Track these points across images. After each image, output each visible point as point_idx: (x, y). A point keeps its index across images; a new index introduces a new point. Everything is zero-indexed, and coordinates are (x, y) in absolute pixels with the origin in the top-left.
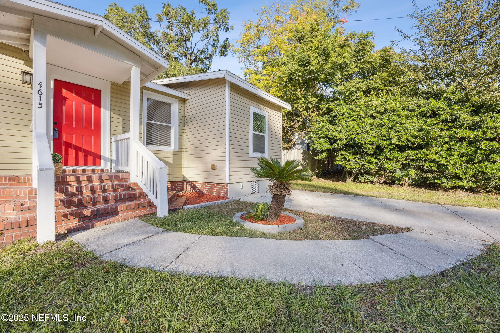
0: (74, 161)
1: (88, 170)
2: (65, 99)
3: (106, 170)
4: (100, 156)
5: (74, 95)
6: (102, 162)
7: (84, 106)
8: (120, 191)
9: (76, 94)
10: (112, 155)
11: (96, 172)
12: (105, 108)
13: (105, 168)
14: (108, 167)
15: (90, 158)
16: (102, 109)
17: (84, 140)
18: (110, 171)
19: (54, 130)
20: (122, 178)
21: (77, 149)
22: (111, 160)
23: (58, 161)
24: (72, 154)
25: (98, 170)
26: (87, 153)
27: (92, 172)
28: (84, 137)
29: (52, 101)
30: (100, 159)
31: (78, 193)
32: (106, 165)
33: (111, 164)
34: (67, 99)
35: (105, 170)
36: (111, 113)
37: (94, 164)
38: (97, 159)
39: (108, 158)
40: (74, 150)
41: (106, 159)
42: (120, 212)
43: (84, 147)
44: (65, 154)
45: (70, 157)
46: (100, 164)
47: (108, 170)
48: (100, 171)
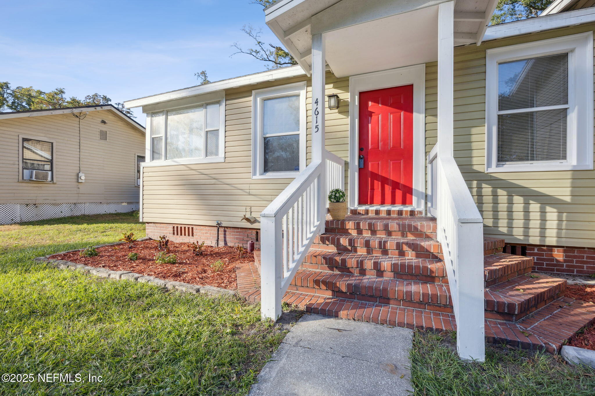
0: (379, 198)
1: (394, 211)
2: (371, 114)
3: (418, 211)
4: (412, 189)
5: (380, 105)
6: (414, 199)
7: (392, 116)
8: (410, 257)
9: (382, 104)
10: (427, 187)
11: (404, 215)
12: (419, 112)
13: (417, 209)
14: (422, 208)
15: (399, 194)
16: (415, 114)
17: (391, 167)
18: (424, 215)
19: (360, 158)
20: (421, 231)
21: (384, 181)
22: (426, 196)
23: (340, 199)
24: (378, 188)
25: (407, 211)
26: (396, 185)
27: (398, 214)
28: (391, 162)
29: (357, 121)
30: (412, 194)
31: (352, 248)
32: (418, 204)
33: (426, 203)
34: (373, 114)
35: (416, 213)
36: (426, 117)
37: (404, 202)
38: (408, 195)
39: (422, 193)
40: (380, 183)
41: (419, 194)
42: (391, 302)
43: (392, 177)
44: (371, 189)
45: (376, 192)
46: (411, 203)
47: (421, 213)
48: (409, 214)
